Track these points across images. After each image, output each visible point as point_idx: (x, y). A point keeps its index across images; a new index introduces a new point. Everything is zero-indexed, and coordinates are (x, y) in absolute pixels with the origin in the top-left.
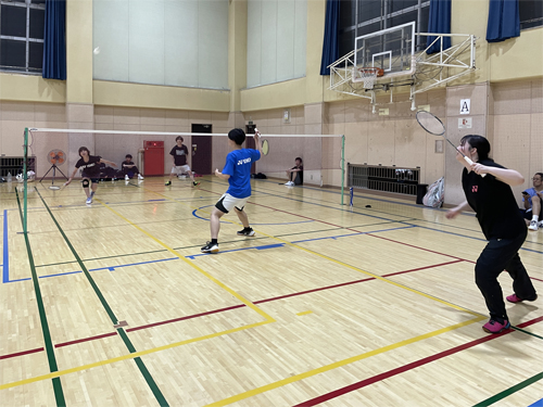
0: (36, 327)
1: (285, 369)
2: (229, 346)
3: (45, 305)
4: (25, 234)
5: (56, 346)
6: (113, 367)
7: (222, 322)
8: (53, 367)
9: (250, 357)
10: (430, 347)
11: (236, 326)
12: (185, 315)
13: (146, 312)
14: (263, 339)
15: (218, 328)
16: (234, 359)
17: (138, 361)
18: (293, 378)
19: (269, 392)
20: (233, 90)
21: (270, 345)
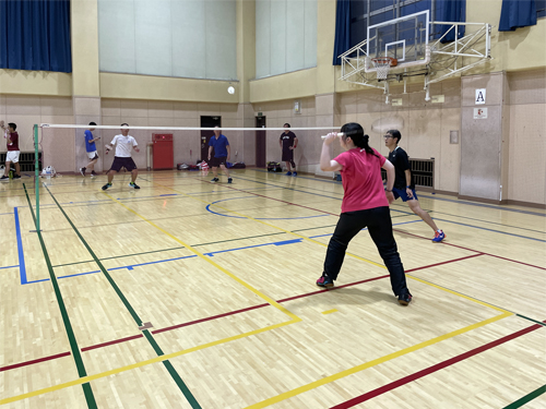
0: (60, 330)
1: (317, 371)
2: (257, 346)
3: (67, 308)
4: (39, 232)
5: (83, 350)
6: (142, 370)
7: (248, 322)
8: (82, 373)
9: (279, 358)
10: (459, 345)
11: (263, 326)
12: (210, 315)
13: (169, 313)
14: (291, 339)
15: (244, 329)
16: (264, 361)
17: (167, 364)
18: (325, 380)
19: (302, 394)
20: (242, 81)
21: (299, 346)
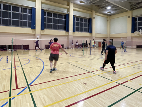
20: (109, 34)
